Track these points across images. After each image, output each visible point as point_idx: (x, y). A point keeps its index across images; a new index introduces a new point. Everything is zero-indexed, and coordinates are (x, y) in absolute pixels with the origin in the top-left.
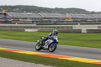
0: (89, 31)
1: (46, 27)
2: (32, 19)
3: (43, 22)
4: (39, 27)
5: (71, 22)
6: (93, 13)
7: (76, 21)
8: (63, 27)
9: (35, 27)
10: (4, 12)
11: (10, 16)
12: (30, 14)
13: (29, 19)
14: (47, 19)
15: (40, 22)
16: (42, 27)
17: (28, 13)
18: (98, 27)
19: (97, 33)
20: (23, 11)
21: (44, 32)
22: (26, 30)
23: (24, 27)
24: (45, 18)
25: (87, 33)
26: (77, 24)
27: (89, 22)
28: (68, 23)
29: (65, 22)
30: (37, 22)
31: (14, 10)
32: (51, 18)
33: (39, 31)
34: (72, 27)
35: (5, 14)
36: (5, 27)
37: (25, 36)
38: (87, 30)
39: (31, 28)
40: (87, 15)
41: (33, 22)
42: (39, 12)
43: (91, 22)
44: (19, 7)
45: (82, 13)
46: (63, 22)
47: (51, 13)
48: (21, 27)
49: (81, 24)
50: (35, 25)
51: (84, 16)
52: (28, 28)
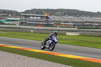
1: (88, 31)
2: (74, 23)
3: (84, 26)
4: (80, 31)
9: (76, 31)
10: (46, 15)
11: (52, 19)
12: (71, 17)
13: (70, 23)
14: (89, 23)
15: (82, 26)
16: (84, 31)
17: (69, 17)
20: (64, 15)
22: (68, 34)
23: (66, 30)
24: (86, 22)
30: (79, 26)
31: (56, 13)
32: (93, 22)
33: (80, 35)
35: (47, 17)
36: (47, 30)
37: (66, 40)
39: (72, 31)
41: (74, 26)
42: (81, 16)
44: (61, 10)
47: (93, 17)
48: (62, 30)
50: (76, 29)
52: (69, 31)
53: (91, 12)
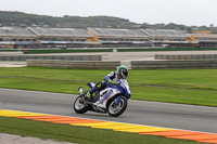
0: (137, 66)
1: (45, 58)
2: (14, 40)
3: (37, 46)
4: (28, 58)
5: (98, 46)
6: (145, 26)
7: (108, 45)
8: (81, 58)
9: (20, 59)
12: (9, 29)
13: (7, 40)
14: (47, 39)
15: (32, 47)
16: (36, 58)
17: (4, 28)
18: (156, 56)
19: (154, 69)
21: (40, 67)
24: (41, 39)
25: (133, 69)
26: (111, 51)
27: (136, 45)
28: (92, 48)
29: (85, 45)
30: (25, 46)
32: (55, 39)
33: (29, 66)
34: (100, 56)
38: (133, 63)
39: (12, 59)
40: (132, 31)
41: (15, 46)
42: (29, 24)
43: (141, 45)
45: (122, 28)
46: (80, 45)
49: (119, 50)
50: (20, 54)
51: (125, 33)
52: (4, 59)
53: (50, 17)
